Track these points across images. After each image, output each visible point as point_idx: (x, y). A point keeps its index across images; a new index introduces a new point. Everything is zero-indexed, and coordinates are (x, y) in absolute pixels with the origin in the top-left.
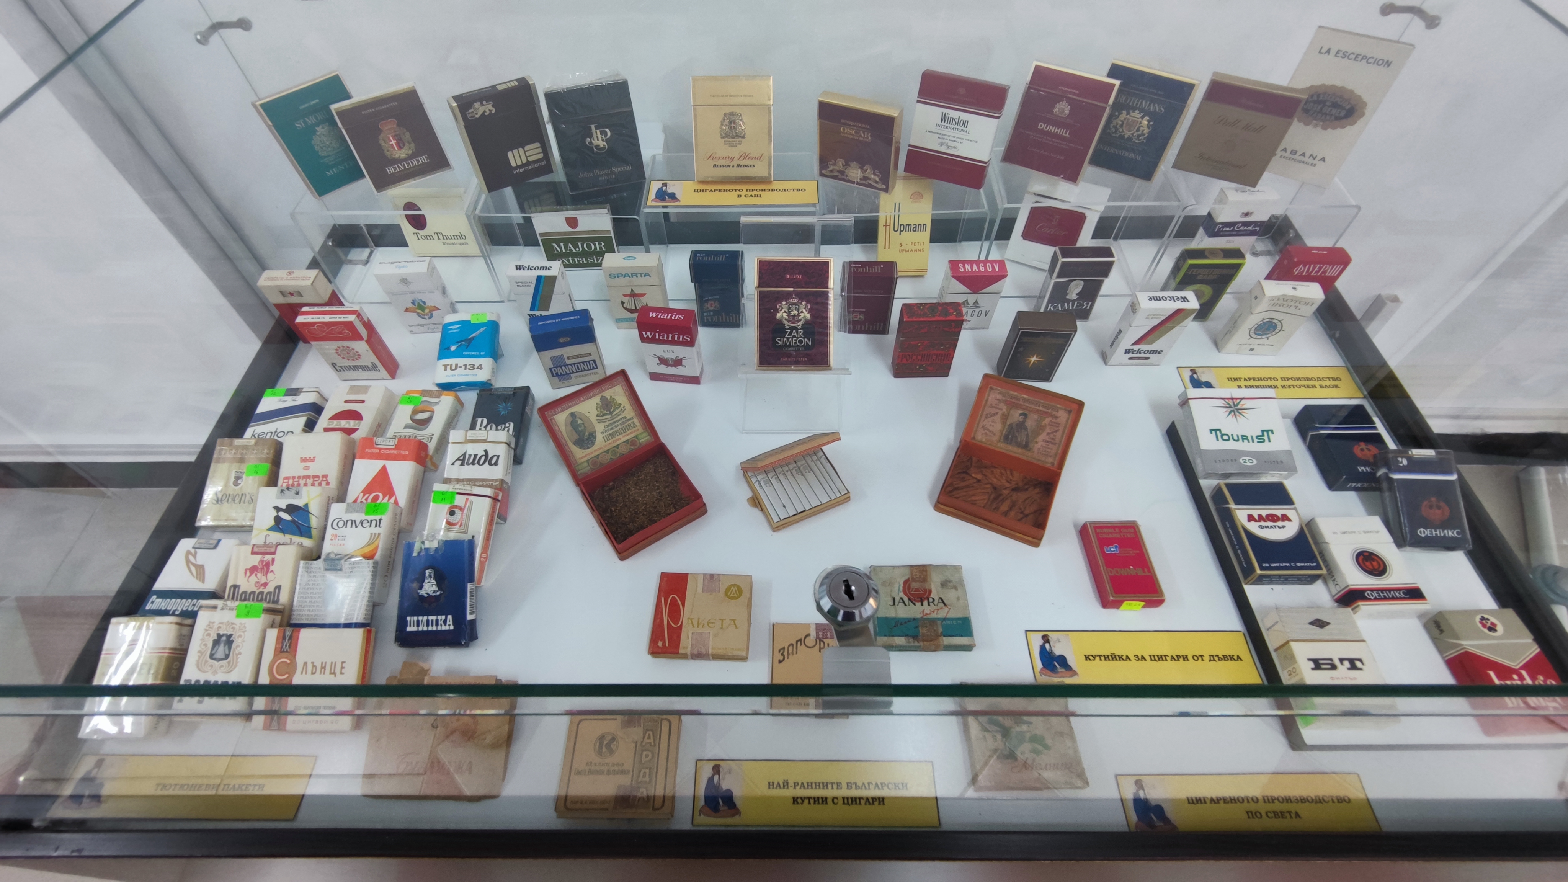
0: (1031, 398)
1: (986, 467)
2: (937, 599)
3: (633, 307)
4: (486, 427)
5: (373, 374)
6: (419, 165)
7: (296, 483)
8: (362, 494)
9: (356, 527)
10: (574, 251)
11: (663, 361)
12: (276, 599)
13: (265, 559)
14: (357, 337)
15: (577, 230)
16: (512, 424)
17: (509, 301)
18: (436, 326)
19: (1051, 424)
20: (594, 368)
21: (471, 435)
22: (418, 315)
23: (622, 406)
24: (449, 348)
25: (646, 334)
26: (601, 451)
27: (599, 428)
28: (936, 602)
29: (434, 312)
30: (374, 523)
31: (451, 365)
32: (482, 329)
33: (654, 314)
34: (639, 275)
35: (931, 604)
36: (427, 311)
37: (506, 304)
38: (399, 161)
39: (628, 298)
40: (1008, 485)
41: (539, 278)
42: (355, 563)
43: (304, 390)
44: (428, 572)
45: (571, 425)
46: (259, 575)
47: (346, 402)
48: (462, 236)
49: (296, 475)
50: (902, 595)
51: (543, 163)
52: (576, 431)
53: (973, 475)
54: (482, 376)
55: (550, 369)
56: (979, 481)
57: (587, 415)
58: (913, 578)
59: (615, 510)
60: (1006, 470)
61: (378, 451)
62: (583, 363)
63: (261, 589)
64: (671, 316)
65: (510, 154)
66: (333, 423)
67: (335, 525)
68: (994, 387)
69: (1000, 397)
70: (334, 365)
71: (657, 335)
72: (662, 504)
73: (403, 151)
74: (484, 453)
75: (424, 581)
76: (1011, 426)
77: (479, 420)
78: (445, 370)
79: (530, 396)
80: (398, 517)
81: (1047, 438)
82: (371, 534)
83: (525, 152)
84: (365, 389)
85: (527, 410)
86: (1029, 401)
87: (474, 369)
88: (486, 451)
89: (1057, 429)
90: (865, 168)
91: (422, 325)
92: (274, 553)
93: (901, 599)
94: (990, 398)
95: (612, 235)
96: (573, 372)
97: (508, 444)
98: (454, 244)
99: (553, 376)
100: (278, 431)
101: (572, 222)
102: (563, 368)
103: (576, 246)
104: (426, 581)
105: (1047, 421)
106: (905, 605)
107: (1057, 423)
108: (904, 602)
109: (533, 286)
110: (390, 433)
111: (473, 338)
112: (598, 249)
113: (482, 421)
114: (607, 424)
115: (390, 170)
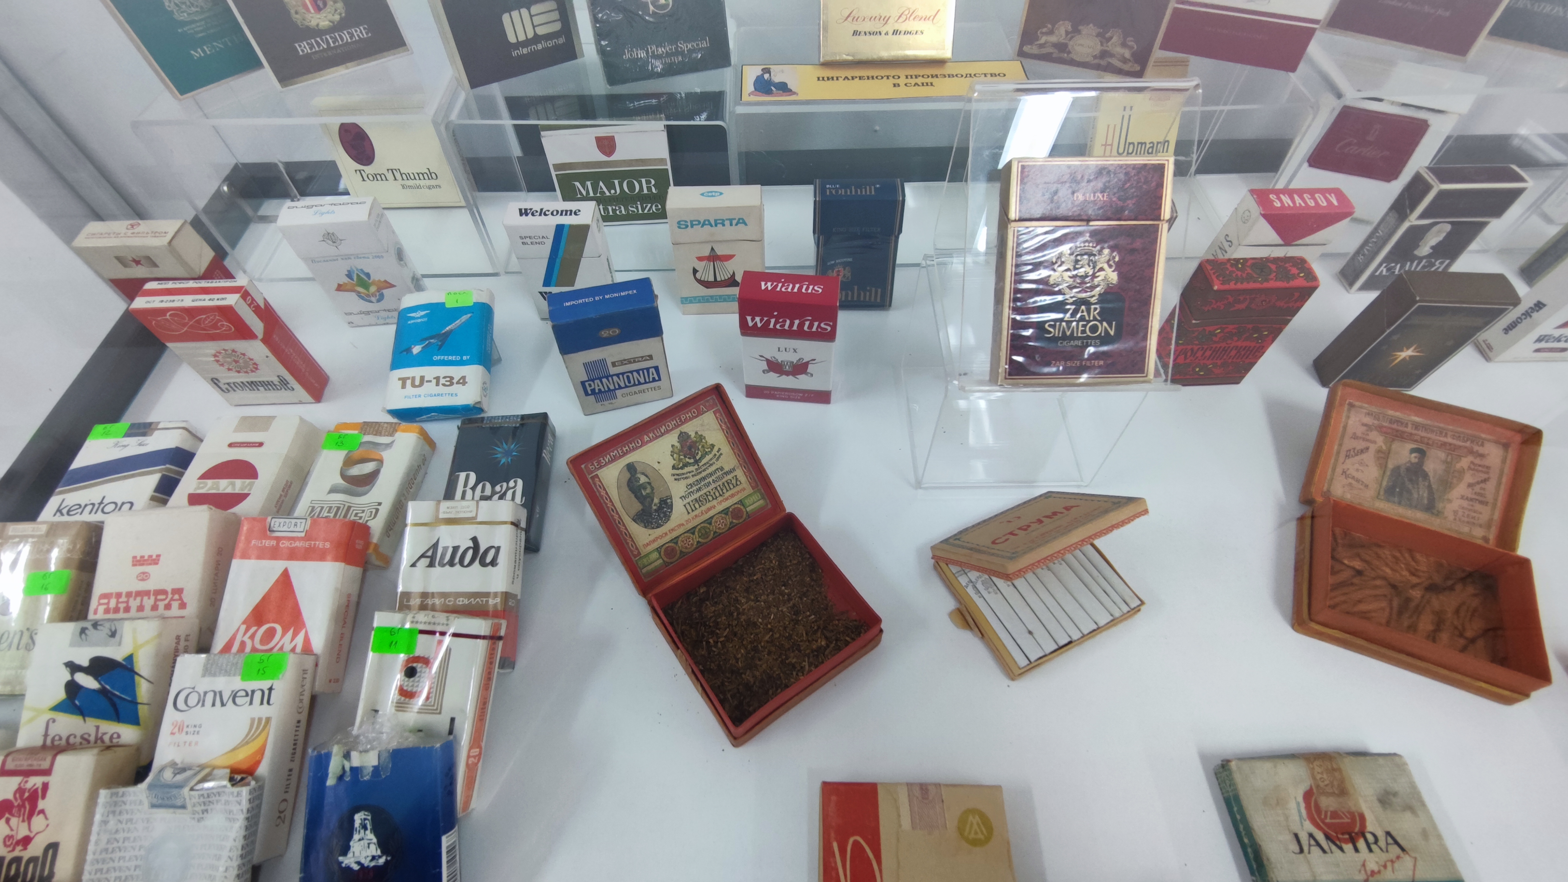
0: (1429, 422)
1: (1363, 546)
2: (1381, 834)
3: (711, 279)
4: (473, 489)
5: (284, 394)
6: (353, 43)
7: (122, 606)
8: (244, 627)
9: (223, 705)
10: (608, 194)
11: (774, 367)
12: (46, 872)
13: (29, 785)
14: (244, 332)
15: (613, 158)
16: (520, 482)
17: (507, 273)
18: (390, 314)
19: (1473, 467)
20: (654, 380)
21: (447, 509)
22: (359, 294)
23: (716, 449)
24: (409, 350)
25: (753, 320)
26: (682, 530)
27: (677, 490)
28: (1382, 843)
29: (385, 292)
30: (258, 696)
31: (413, 379)
32: (464, 318)
33: (769, 284)
34: (727, 223)
35: (1373, 847)
36: (373, 289)
37: (503, 280)
38: (318, 32)
39: (704, 263)
40: (1415, 580)
41: (560, 228)
42: (210, 793)
43: (160, 426)
44: (358, 818)
45: (628, 485)
46: (14, 821)
47: (231, 445)
48: (430, 175)
49: (124, 589)
50: (1309, 826)
51: (561, 41)
52: (636, 496)
53: (1346, 562)
54: (465, 396)
55: (583, 383)
56: (1359, 573)
57: (656, 466)
58: (1318, 786)
59: (716, 642)
60: (1400, 552)
61: (274, 543)
62: (638, 371)
63: (17, 853)
64: (800, 288)
65: (506, 18)
66: (206, 484)
67: (181, 704)
68: (1357, 403)
69: (1368, 420)
70: (215, 382)
71: (773, 321)
72: (801, 629)
73: (323, 14)
74: (471, 544)
75: (350, 837)
76: (1397, 469)
77: (463, 475)
78: (404, 386)
79: (548, 430)
80: (309, 676)
81: (1469, 493)
82: (253, 720)
83: (531, 16)
84: (265, 423)
85: (545, 454)
86: (1425, 428)
87: (452, 384)
88: (475, 540)
89: (1486, 476)
90: (1108, 35)
91: (368, 313)
92: (47, 772)
93: (1311, 835)
94: (1350, 422)
95: (669, 167)
96: (620, 388)
97: (515, 524)
98: (419, 187)
99: (587, 394)
100: (106, 501)
101: (606, 145)
102: (604, 380)
103: (610, 186)
104: (356, 837)
105: (1465, 463)
106: (1324, 851)
107: (1483, 466)
108: (1318, 844)
109: (549, 243)
110: (302, 508)
111: (451, 331)
112: (645, 191)
113: (467, 478)
114: (691, 480)
115: (303, 48)
